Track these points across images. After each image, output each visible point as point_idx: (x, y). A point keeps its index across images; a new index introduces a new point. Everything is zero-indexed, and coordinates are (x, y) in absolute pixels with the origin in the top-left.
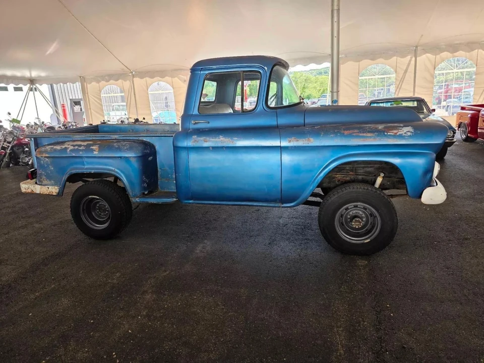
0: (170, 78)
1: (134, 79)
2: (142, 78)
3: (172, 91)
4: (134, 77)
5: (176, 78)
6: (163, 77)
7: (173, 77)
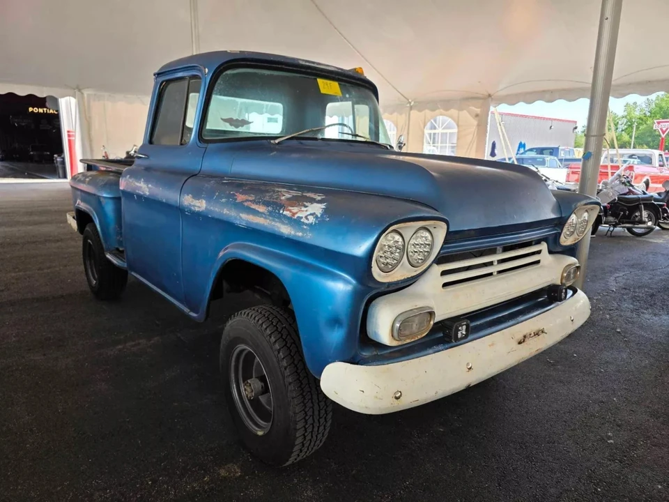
0: (457, 111)
1: (412, 112)
2: (420, 111)
3: (455, 130)
4: (411, 108)
5: (465, 111)
6: (447, 109)
7: (461, 109)
